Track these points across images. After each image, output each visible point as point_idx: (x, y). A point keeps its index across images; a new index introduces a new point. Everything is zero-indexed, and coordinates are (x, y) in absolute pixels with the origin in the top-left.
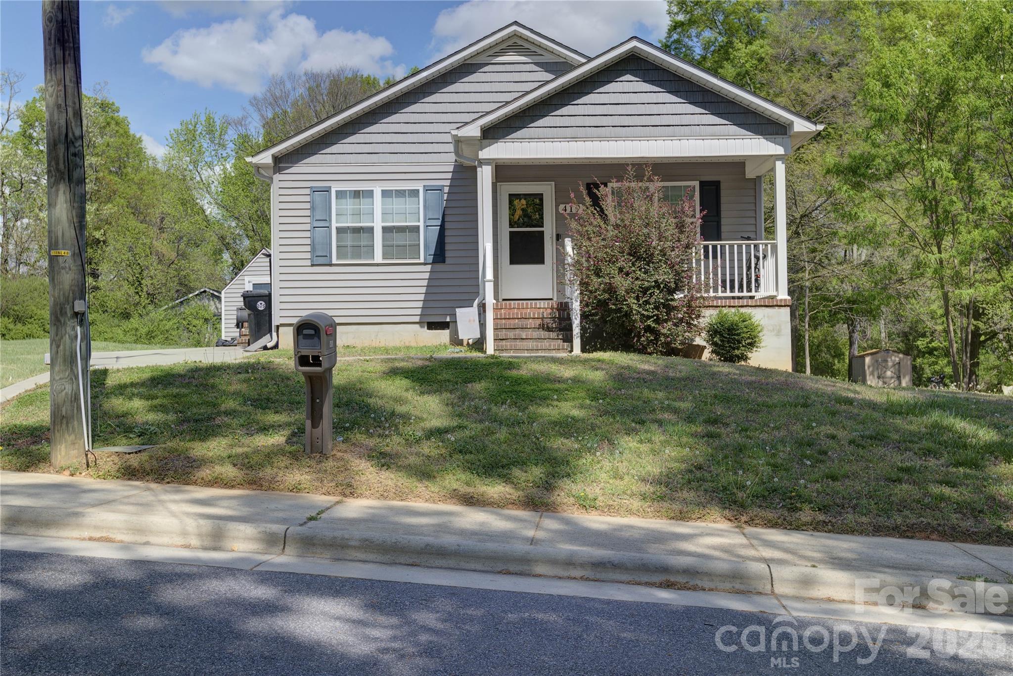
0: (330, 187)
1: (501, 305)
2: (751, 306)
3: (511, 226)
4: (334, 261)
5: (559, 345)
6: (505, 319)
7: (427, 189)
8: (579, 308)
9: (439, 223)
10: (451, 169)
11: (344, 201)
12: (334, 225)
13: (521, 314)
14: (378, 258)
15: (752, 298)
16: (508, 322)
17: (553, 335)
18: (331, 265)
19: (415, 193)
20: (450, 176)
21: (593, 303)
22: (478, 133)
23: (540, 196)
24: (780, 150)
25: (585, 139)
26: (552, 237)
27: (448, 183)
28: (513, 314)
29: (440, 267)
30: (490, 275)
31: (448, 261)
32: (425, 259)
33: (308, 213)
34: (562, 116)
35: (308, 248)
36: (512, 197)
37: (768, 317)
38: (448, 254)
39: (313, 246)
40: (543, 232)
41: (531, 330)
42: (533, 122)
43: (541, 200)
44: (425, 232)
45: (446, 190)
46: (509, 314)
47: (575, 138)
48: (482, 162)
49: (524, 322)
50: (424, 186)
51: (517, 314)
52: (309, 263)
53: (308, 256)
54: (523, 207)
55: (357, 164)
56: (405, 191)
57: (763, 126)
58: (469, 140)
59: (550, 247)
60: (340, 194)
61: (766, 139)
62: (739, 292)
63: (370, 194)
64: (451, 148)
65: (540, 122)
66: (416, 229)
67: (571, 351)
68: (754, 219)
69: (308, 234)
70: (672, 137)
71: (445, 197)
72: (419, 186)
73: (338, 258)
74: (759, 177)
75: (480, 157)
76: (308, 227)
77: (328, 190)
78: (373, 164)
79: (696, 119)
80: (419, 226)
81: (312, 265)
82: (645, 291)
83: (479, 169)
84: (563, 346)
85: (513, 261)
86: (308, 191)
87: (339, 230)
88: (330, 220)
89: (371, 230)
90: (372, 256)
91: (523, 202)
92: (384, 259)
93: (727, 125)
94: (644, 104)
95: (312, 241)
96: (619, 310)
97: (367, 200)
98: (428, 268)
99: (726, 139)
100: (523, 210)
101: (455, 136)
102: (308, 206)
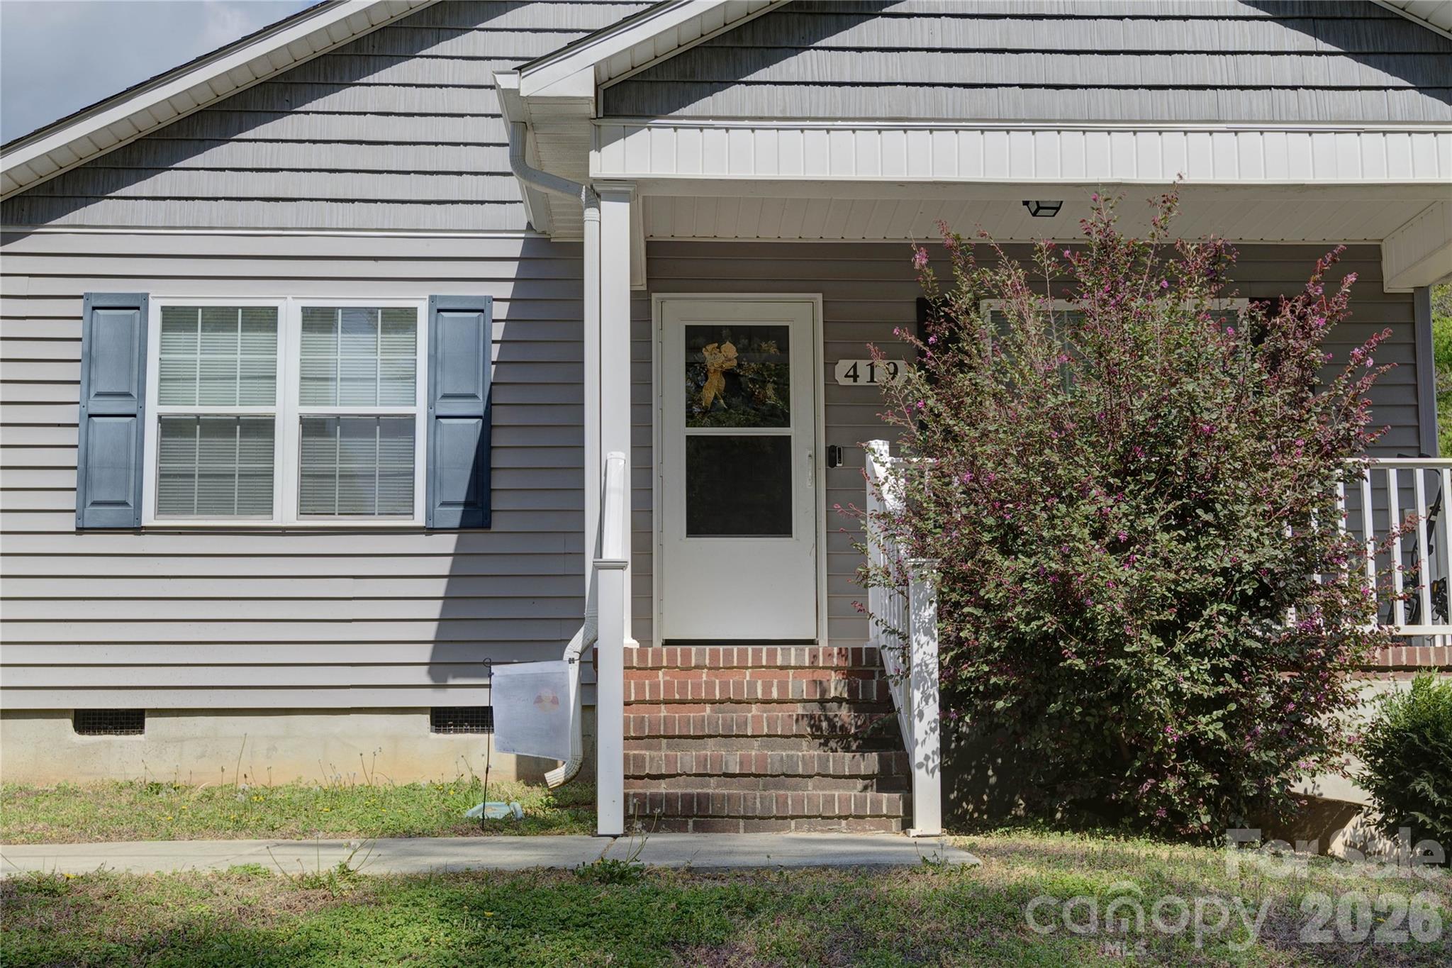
0: (145, 297)
1: (658, 655)
3: (691, 419)
4: (149, 519)
5: (861, 803)
6: (666, 702)
7: (440, 309)
8: (933, 665)
9: (479, 409)
10: (516, 249)
11: (183, 337)
12: (153, 409)
13: (724, 686)
14: (286, 510)
16: (679, 713)
17: (845, 761)
18: (138, 530)
19: (401, 320)
20: (511, 270)
21: (990, 650)
22: (583, 87)
23: (780, 335)
25: (936, 124)
26: (815, 457)
27: (507, 290)
28: (697, 687)
29: (478, 541)
30: (617, 545)
31: (498, 523)
32: (429, 516)
33: (74, 372)
34: (860, 50)
35: (70, 479)
36: (698, 337)
38: (497, 503)
39: (85, 471)
40: (787, 439)
41: (756, 743)
42: (767, 64)
43: (784, 348)
44: (432, 434)
45: (501, 310)
46: (683, 686)
48: (598, 192)
49: (735, 714)
50: (433, 299)
51: (710, 686)
52: (69, 523)
53: (69, 500)
54: (727, 366)
55: (231, 231)
56: (371, 311)
58: (558, 108)
59: (810, 485)
60: (176, 319)
62: (1434, 621)
63: (264, 319)
65: (791, 67)
66: (405, 425)
67: (907, 823)
68: (1411, 411)
69: (71, 436)
70: (1212, 123)
71: (498, 332)
72: (418, 300)
73: (161, 509)
74: (1423, 291)
75: (594, 172)
76: (71, 414)
77: (137, 305)
78: (282, 231)
79: (1287, 71)
80: (412, 418)
81: (80, 531)
82: (1191, 605)
83: (590, 213)
84: (876, 804)
85: (696, 527)
86: (76, 308)
87: (169, 426)
88: (142, 395)
89: (263, 428)
90: (266, 506)
91: (730, 350)
92: (302, 513)
93: (1386, 88)
94: (1121, 18)
95: (85, 459)
96: (1100, 676)
97: (260, 337)
98: (448, 543)
99: (1385, 133)
100: (729, 375)
101: (509, 96)
102: (74, 352)
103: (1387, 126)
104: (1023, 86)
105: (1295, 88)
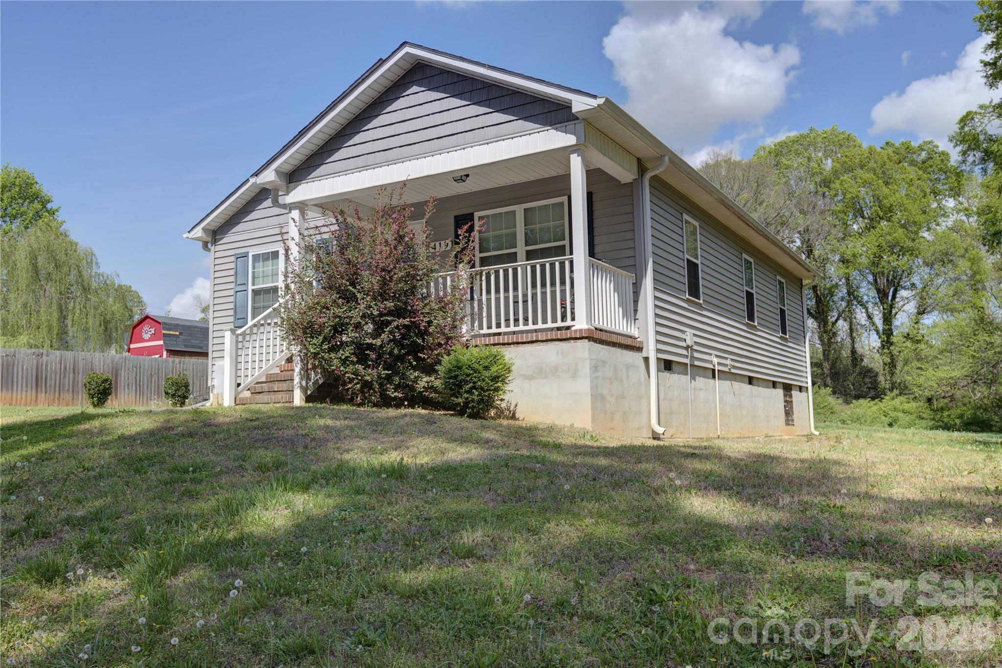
0: (248, 252)
2: (542, 341)
11: (259, 264)
12: (251, 288)
24: (570, 140)
33: (232, 279)
35: (232, 312)
37: (562, 353)
39: (235, 309)
48: (291, 207)
52: (232, 326)
53: (231, 319)
57: (553, 113)
60: (256, 258)
61: (556, 129)
63: (277, 255)
69: (232, 299)
76: (232, 292)
77: (246, 256)
78: (279, 226)
79: (481, 121)
86: (233, 259)
87: (254, 293)
88: (248, 284)
93: (513, 121)
94: (429, 115)
95: (235, 305)
97: (275, 261)
99: (512, 138)
102: (232, 272)
103: (512, 136)
104: (400, 147)
105: (483, 128)
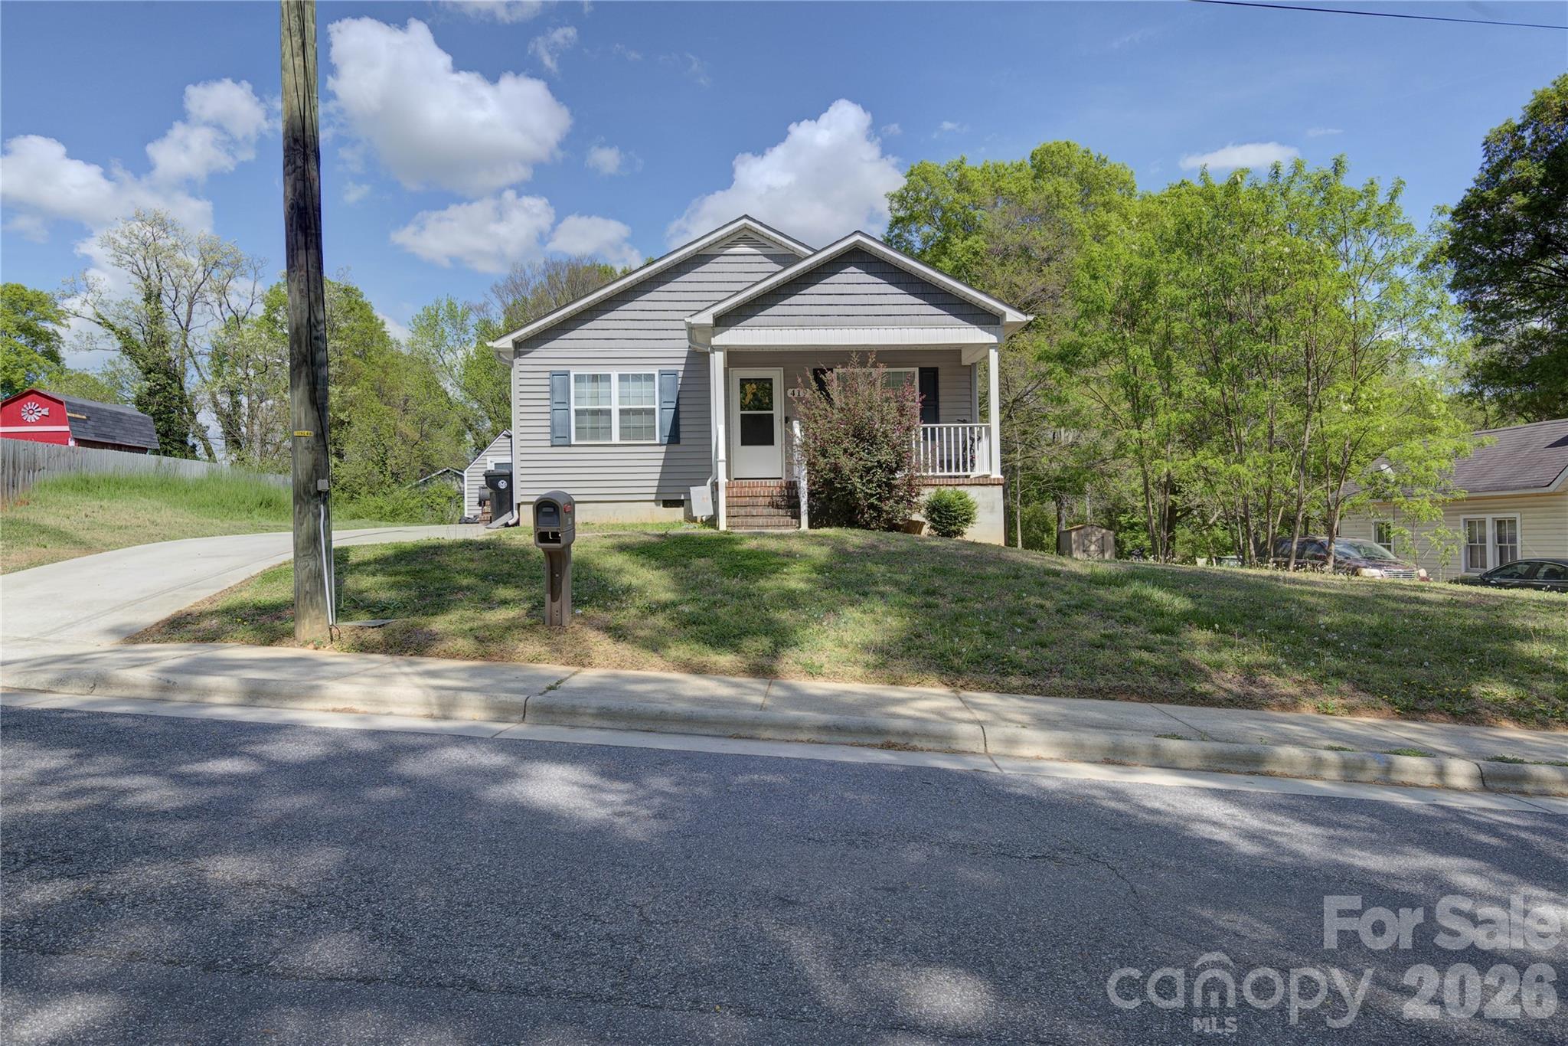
0: (569, 371)
1: (733, 484)
2: (967, 485)
3: (742, 409)
4: (573, 442)
5: (788, 522)
6: (736, 497)
7: (662, 374)
8: (806, 486)
9: (674, 406)
10: (685, 354)
11: (582, 384)
12: (573, 407)
13: (752, 492)
14: (616, 438)
15: (967, 477)
16: (740, 499)
17: (782, 512)
18: (570, 446)
19: (651, 377)
20: (683, 361)
21: (820, 482)
22: (710, 321)
23: (770, 381)
24: (993, 339)
25: (812, 327)
26: (781, 420)
27: (682, 368)
28: (745, 492)
29: (674, 448)
30: (722, 455)
31: (682, 442)
32: (660, 440)
33: (547, 396)
34: (790, 305)
35: (548, 430)
36: (744, 382)
37: (982, 495)
38: (682, 435)
39: (553, 427)
40: (772, 415)
41: (761, 507)
42: (763, 311)
43: (771, 384)
44: (661, 414)
45: (681, 374)
46: (740, 492)
47: (802, 326)
48: (714, 349)
49: (755, 500)
50: (660, 371)
51: (748, 492)
52: (549, 444)
53: (548, 437)
54: (753, 391)
55: (595, 349)
56: (641, 375)
57: (979, 316)
58: (701, 327)
59: (779, 429)
60: (579, 378)
61: (981, 329)
62: (955, 471)
63: (607, 378)
64: (685, 334)
65: (770, 311)
66: (651, 412)
67: (800, 527)
68: (969, 403)
69: (548, 416)
70: (893, 325)
71: (680, 382)
72: (655, 371)
73: (577, 439)
74: (974, 364)
75: (713, 343)
76: (548, 409)
77: (567, 374)
78: (610, 349)
79: (915, 310)
80: (654, 409)
81: (552, 446)
82: (868, 470)
83: (711, 355)
84: (792, 522)
85: (744, 442)
86: (547, 375)
87: (578, 412)
88: (569, 403)
89: (608, 412)
90: (610, 436)
91: (754, 386)
92: (621, 439)
93: (944, 315)
95: (553, 423)
96: (844, 489)
97: (605, 384)
98: (664, 449)
99: (943, 328)
100: (754, 394)
101: (688, 324)
102: (547, 389)
103: (944, 326)
105: (917, 315)
